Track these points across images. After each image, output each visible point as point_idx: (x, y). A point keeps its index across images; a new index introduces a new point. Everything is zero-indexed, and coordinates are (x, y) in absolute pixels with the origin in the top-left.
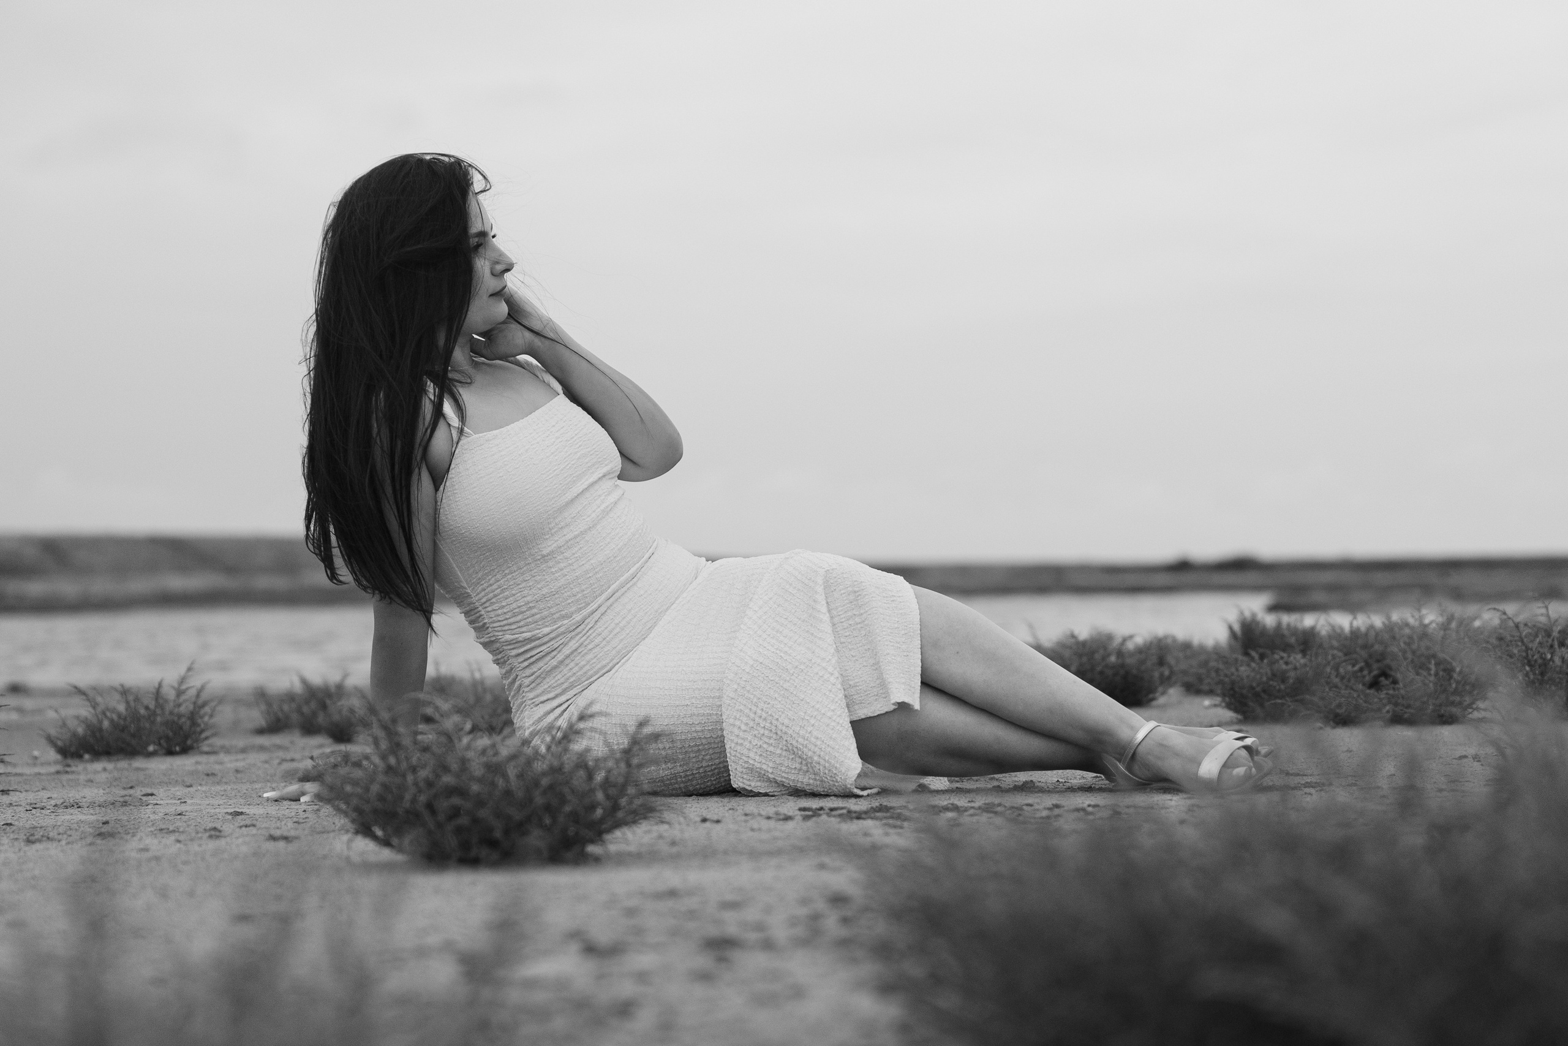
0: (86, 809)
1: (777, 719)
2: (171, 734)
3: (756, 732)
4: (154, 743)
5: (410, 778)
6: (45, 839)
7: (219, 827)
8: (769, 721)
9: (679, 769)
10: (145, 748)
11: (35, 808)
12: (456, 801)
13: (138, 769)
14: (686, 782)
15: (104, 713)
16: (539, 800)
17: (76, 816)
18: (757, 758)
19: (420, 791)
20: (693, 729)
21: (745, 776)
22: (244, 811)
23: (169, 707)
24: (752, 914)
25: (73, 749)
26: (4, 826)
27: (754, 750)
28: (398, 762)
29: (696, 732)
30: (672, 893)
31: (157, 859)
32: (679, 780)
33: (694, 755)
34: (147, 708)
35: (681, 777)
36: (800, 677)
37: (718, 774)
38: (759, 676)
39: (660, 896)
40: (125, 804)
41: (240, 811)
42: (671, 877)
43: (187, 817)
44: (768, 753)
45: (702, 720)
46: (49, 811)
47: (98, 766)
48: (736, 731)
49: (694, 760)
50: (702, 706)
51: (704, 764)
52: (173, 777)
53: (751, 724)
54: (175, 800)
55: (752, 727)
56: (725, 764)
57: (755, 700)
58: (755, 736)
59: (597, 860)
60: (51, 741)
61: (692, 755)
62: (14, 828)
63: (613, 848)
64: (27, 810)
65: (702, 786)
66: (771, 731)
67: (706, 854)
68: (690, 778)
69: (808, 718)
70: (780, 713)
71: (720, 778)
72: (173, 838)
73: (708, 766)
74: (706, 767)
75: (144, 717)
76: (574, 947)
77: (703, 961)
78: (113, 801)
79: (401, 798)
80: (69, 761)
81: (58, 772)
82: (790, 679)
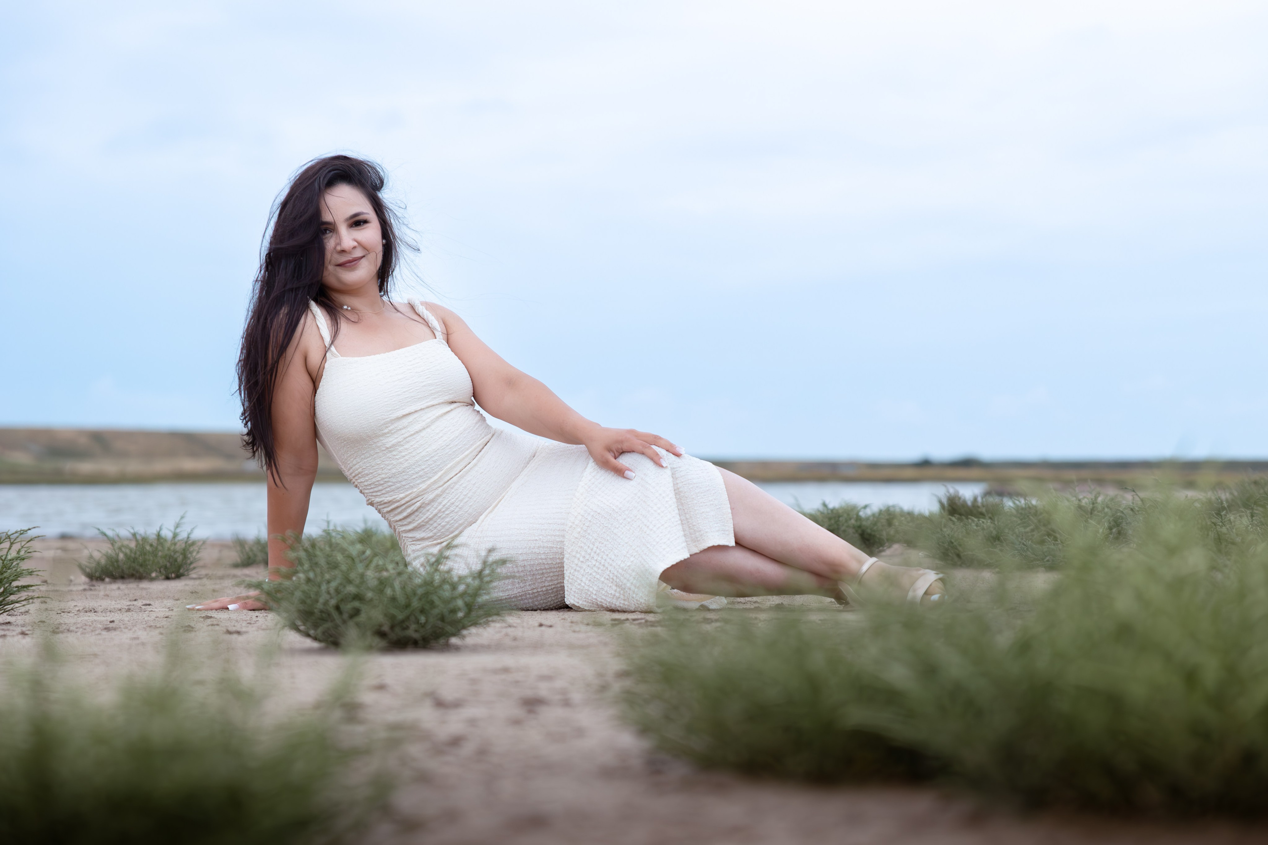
0: (100, 613)
1: (607, 555)
2: (168, 565)
3: (590, 563)
4: (156, 571)
5: (324, 587)
6: (66, 631)
7: (193, 625)
8: (600, 556)
9: (529, 588)
10: (150, 575)
11: (64, 612)
12: (356, 604)
13: (142, 589)
14: (533, 598)
15: (120, 549)
16: (415, 604)
17: (92, 617)
18: (587, 582)
19: (331, 598)
20: (540, 557)
21: (576, 595)
22: (213, 616)
23: (167, 545)
24: (559, 684)
25: (97, 574)
26: (39, 623)
27: (586, 576)
28: (316, 575)
29: (541, 559)
30: (506, 670)
31: (143, 644)
32: (528, 596)
33: (539, 577)
34: (151, 545)
35: (529, 594)
36: (626, 527)
37: (557, 591)
38: (597, 523)
39: (496, 671)
40: (129, 610)
41: (210, 615)
42: (507, 660)
43: (171, 619)
44: (595, 579)
45: (546, 550)
46: (73, 614)
47: (114, 586)
48: (576, 561)
49: (539, 581)
50: (547, 541)
51: (547, 584)
52: (167, 594)
53: (587, 557)
54: (166, 608)
55: (588, 560)
56: (562, 585)
57: (593, 540)
58: (589, 566)
59: (457, 649)
60: (82, 568)
61: (538, 577)
62: (45, 624)
63: (469, 641)
64: (58, 614)
65: (545, 601)
66: (601, 563)
67: (537, 646)
68: (536, 595)
69: (629, 556)
70: (610, 551)
71: (557, 595)
72: (158, 631)
73: (549, 586)
74: (548, 586)
75: (149, 552)
76: (428, 703)
77: (519, 712)
78: (120, 608)
79: (317, 601)
80: (94, 582)
81: (85, 590)
82: (619, 527)
